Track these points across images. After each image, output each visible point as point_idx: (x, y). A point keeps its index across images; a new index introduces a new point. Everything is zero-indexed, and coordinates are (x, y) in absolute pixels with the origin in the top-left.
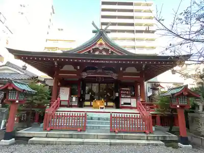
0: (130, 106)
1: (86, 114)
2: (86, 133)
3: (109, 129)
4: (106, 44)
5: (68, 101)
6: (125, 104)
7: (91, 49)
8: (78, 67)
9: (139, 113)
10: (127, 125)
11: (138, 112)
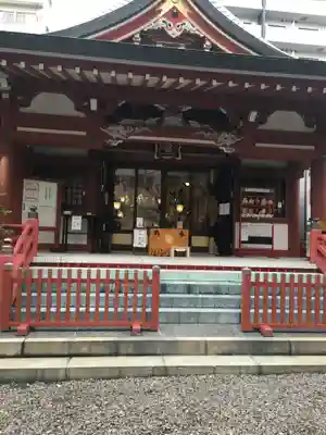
0: (269, 247)
1: (156, 274)
2: (161, 336)
3: (236, 320)
4: (194, 16)
5: (55, 230)
6: (252, 240)
7: (136, 33)
8: (94, 104)
9: (318, 271)
10: (291, 308)
11: (314, 267)
